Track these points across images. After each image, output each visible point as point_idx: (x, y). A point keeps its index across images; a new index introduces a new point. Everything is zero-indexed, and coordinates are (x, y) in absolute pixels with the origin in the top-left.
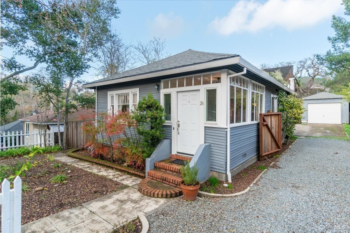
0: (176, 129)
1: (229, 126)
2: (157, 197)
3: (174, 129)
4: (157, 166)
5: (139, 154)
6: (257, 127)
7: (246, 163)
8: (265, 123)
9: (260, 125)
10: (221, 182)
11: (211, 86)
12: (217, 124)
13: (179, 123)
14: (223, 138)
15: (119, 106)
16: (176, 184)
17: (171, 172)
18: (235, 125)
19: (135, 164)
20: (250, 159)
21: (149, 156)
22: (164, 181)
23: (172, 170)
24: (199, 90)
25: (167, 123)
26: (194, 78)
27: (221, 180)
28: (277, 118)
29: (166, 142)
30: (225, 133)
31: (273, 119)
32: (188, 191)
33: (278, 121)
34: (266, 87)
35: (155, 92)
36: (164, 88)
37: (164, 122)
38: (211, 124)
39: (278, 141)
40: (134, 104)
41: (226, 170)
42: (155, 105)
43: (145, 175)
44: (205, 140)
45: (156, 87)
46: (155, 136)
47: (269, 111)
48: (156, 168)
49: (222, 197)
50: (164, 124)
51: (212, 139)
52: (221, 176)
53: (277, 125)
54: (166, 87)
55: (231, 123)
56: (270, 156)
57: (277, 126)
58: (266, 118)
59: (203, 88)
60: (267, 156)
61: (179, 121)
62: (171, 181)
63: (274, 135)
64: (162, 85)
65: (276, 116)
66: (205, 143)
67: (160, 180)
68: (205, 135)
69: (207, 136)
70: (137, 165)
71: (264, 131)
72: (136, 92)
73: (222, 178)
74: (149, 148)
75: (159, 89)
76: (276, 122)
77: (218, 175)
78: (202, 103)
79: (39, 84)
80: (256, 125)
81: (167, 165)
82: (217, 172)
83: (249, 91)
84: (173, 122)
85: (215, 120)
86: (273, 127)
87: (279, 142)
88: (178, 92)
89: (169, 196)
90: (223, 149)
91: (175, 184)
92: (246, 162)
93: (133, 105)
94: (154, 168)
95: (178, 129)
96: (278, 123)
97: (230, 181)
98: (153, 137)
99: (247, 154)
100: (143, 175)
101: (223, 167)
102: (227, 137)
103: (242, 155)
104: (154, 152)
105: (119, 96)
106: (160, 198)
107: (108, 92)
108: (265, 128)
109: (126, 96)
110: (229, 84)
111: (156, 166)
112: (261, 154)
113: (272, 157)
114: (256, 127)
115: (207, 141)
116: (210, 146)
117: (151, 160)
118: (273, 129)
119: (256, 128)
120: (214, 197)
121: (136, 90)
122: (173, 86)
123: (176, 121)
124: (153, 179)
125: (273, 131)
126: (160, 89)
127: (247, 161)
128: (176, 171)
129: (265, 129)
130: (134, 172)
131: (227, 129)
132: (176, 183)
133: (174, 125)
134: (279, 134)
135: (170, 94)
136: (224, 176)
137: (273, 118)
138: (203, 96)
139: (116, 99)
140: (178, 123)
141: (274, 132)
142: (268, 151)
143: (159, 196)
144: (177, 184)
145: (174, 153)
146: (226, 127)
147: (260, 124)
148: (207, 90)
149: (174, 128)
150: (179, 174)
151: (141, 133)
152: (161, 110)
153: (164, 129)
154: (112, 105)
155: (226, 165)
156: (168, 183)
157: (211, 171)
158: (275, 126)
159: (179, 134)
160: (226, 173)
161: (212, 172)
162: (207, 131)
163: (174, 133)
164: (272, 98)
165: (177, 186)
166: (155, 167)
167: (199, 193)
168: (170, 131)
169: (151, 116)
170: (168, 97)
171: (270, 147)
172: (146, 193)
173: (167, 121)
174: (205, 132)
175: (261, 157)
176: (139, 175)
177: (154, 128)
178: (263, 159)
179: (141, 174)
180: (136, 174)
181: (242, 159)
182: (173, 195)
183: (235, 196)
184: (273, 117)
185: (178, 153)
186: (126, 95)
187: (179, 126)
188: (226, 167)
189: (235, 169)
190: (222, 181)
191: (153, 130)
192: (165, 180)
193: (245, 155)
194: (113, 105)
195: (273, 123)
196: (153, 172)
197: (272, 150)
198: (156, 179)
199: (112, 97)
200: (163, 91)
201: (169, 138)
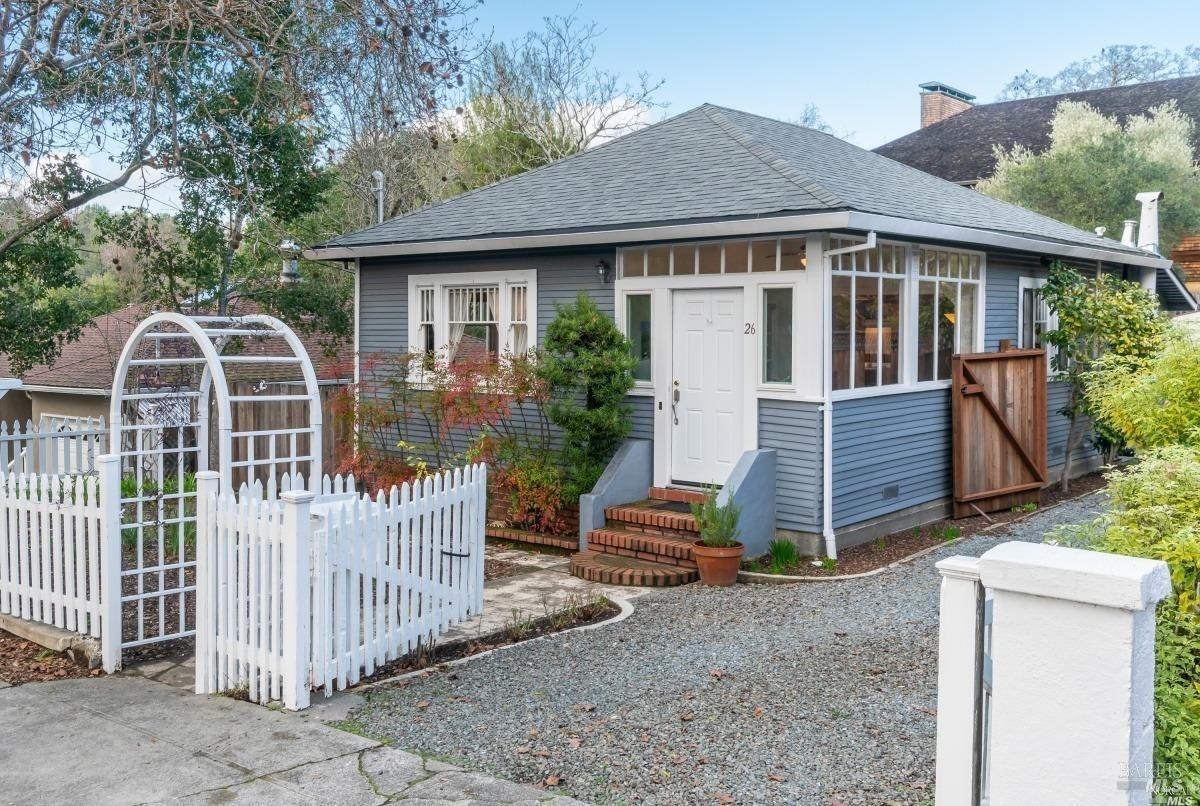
0: (667, 407)
1: (830, 396)
2: (629, 585)
3: (660, 408)
4: (615, 517)
5: (551, 487)
6: (946, 403)
7: (898, 520)
8: (971, 389)
9: (956, 393)
10: (808, 559)
11: (778, 279)
12: (793, 391)
13: (678, 388)
14: (813, 432)
15: (452, 327)
16: (677, 559)
17: (659, 533)
18: (854, 392)
19: (538, 520)
20: (915, 510)
21: (588, 489)
22: (640, 555)
23: (661, 524)
24: (742, 288)
25: (639, 388)
26: (726, 248)
27: (806, 553)
28: (1030, 370)
29: (636, 449)
30: (816, 416)
31: (1009, 375)
32: (713, 560)
33: (1035, 380)
34: (988, 256)
35: (595, 286)
36: (627, 274)
37: (631, 386)
38: (777, 391)
39: (1035, 453)
40: (516, 322)
41: (821, 525)
42: (604, 334)
43: (578, 545)
44: (760, 438)
45: (601, 272)
46: (607, 430)
47: (1003, 345)
48: (610, 522)
49: (803, 581)
50: (630, 393)
51: (780, 436)
52: (805, 543)
53: (1031, 394)
54: (634, 271)
55: (835, 387)
56: (997, 505)
57: (1030, 401)
58: (976, 371)
59: (754, 284)
60: (983, 505)
61: (676, 383)
62: (663, 552)
63: (1017, 433)
64: (620, 264)
65: (1025, 362)
66: (760, 447)
67: (628, 553)
68: (761, 423)
69: (767, 427)
70: (544, 522)
71: (971, 417)
72: (526, 282)
73: (809, 548)
74: (584, 466)
75: (609, 278)
76: (1024, 381)
77: (799, 541)
78: (750, 329)
79: (145, 244)
80: (943, 393)
81: (648, 513)
82: (794, 531)
83: (910, 281)
84: (658, 385)
85: (790, 381)
86: (1010, 400)
87: (1039, 460)
88: (673, 290)
89: (660, 582)
90: (813, 465)
91: (673, 557)
92: (895, 516)
93: (512, 325)
94: (604, 524)
95: (673, 407)
96: (1034, 389)
97: (832, 554)
98: (599, 430)
99: (901, 491)
100: (573, 545)
101: (812, 517)
102: (823, 428)
103: (882, 489)
104: (603, 478)
105: (453, 292)
106: (637, 586)
107: (411, 278)
108: (975, 404)
109: (485, 295)
110: (828, 273)
111: (609, 517)
112: (956, 495)
113: (1009, 510)
114: (942, 400)
115: (765, 443)
116: (774, 455)
117: (596, 499)
118: (1009, 411)
119: (942, 407)
120: (781, 582)
121: (528, 278)
122: (659, 270)
123: (669, 382)
124: (605, 552)
125: (1013, 419)
126: (613, 277)
127: (903, 514)
128: (675, 526)
129: (974, 409)
130: (539, 540)
131: (823, 404)
132: (678, 555)
133: (663, 395)
134: (1038, 428)
135: (649, 296)
136: (816, 540)
137: (1010, 370)
138: (752, 308)
139: (443, 306)
140: (675, 387)
141: (1017, 421)
142: (990, 486)
143: (635, 582)
144: (681, 558)
145: (661, 481)
146: (817, 398)
147: (954, 390)
148: (765, 290)
149: (661, 403)
150: (683, 535)
151: (563, 420)
152: (622, 348)
153: (632, 406)
154: (425, 322)
155: (822, 509)
156: (653, 558)
157: (779, 529)
158: (1022, 402)
159: (677, 424)
160: (822, 533)
161: (781, 532)
162: (765, 412)
163: (662, 419)
164: (1026, 290)
165: (681, 563)
166: (607, 520)
167: (740, 575)
168: (648, 414)
169: (595, 367)
170: (640, 306)
171: (998, 474)
172: (597, 578)
173: (638, 383)
174: (760, 415)
175: (960, 504)
176: (557, 547)
177: (603, 403)
178: (966, 511)
179: (566, 544)
180: (547, 545)
181: (880, 503)
182: (673, 581)
183: (837, 581)
184: (1010, 366)
185: (674, 482)
186: (484, 289)
187: (677, 396)
188: (821, 517)
189: (852, 530)
190: (810, 556)
191: (599, 411)
192: (645, 552)
193: (892, 492)
194: (430, 322)
195: (1010, 389)
196: (606, 534)
197: (1004, 483)
198: (614, 551)
199: (427, 296)
200: (625, 287)
201: (647, 436)
